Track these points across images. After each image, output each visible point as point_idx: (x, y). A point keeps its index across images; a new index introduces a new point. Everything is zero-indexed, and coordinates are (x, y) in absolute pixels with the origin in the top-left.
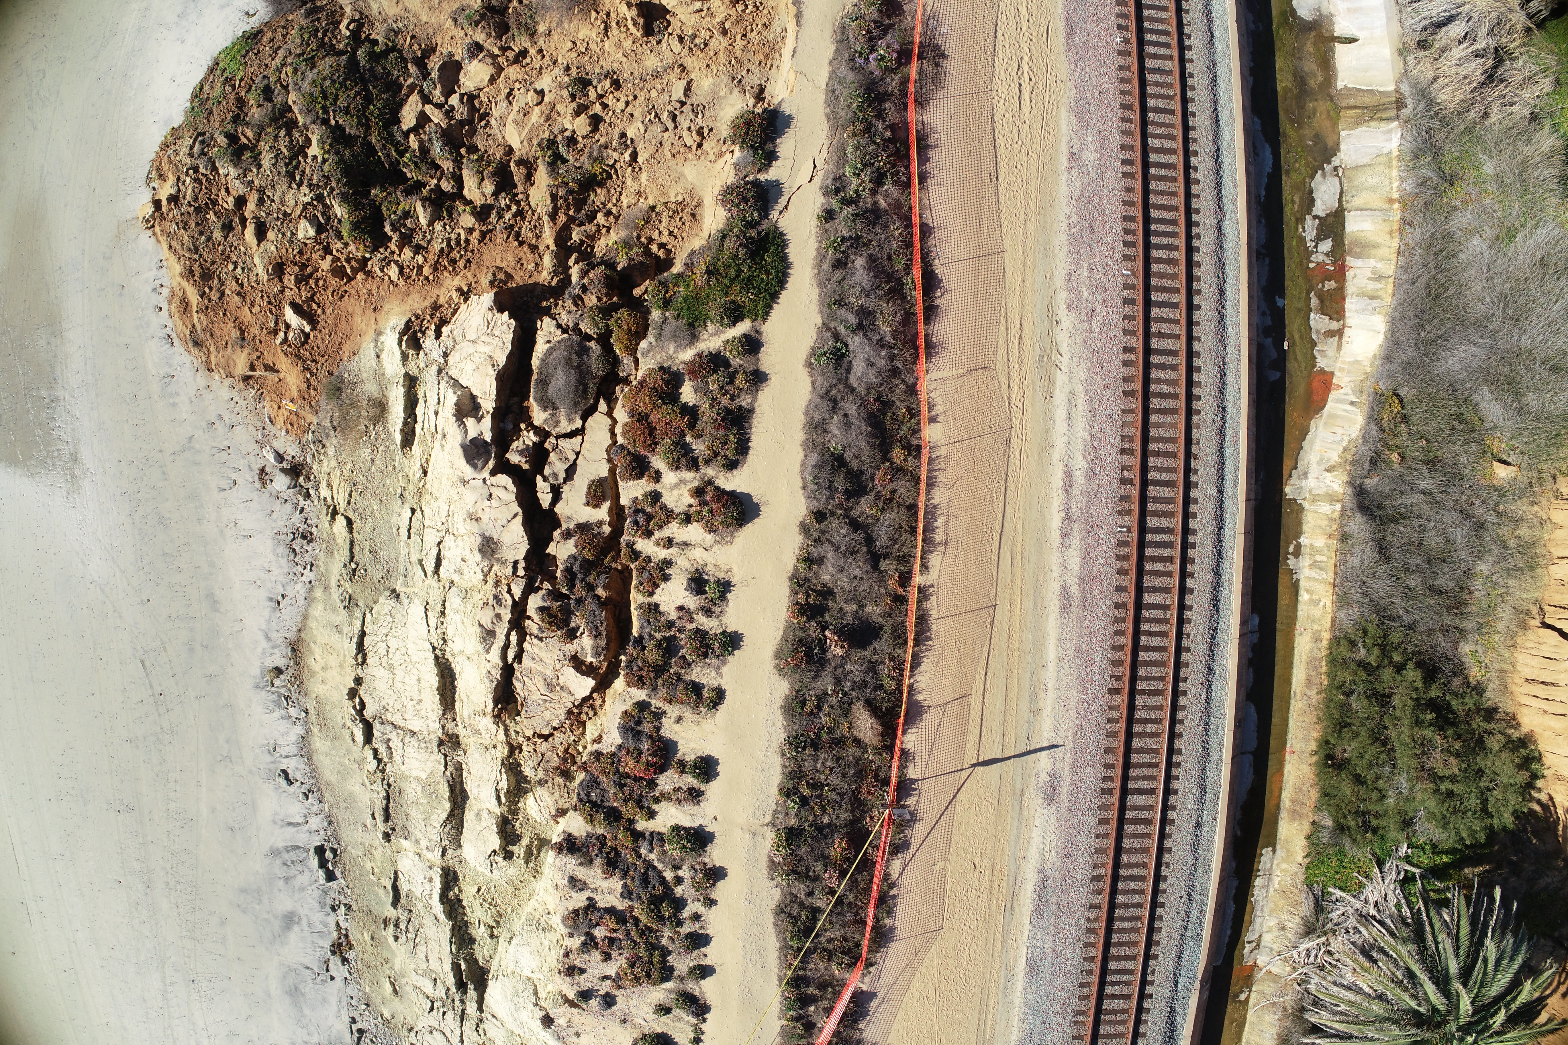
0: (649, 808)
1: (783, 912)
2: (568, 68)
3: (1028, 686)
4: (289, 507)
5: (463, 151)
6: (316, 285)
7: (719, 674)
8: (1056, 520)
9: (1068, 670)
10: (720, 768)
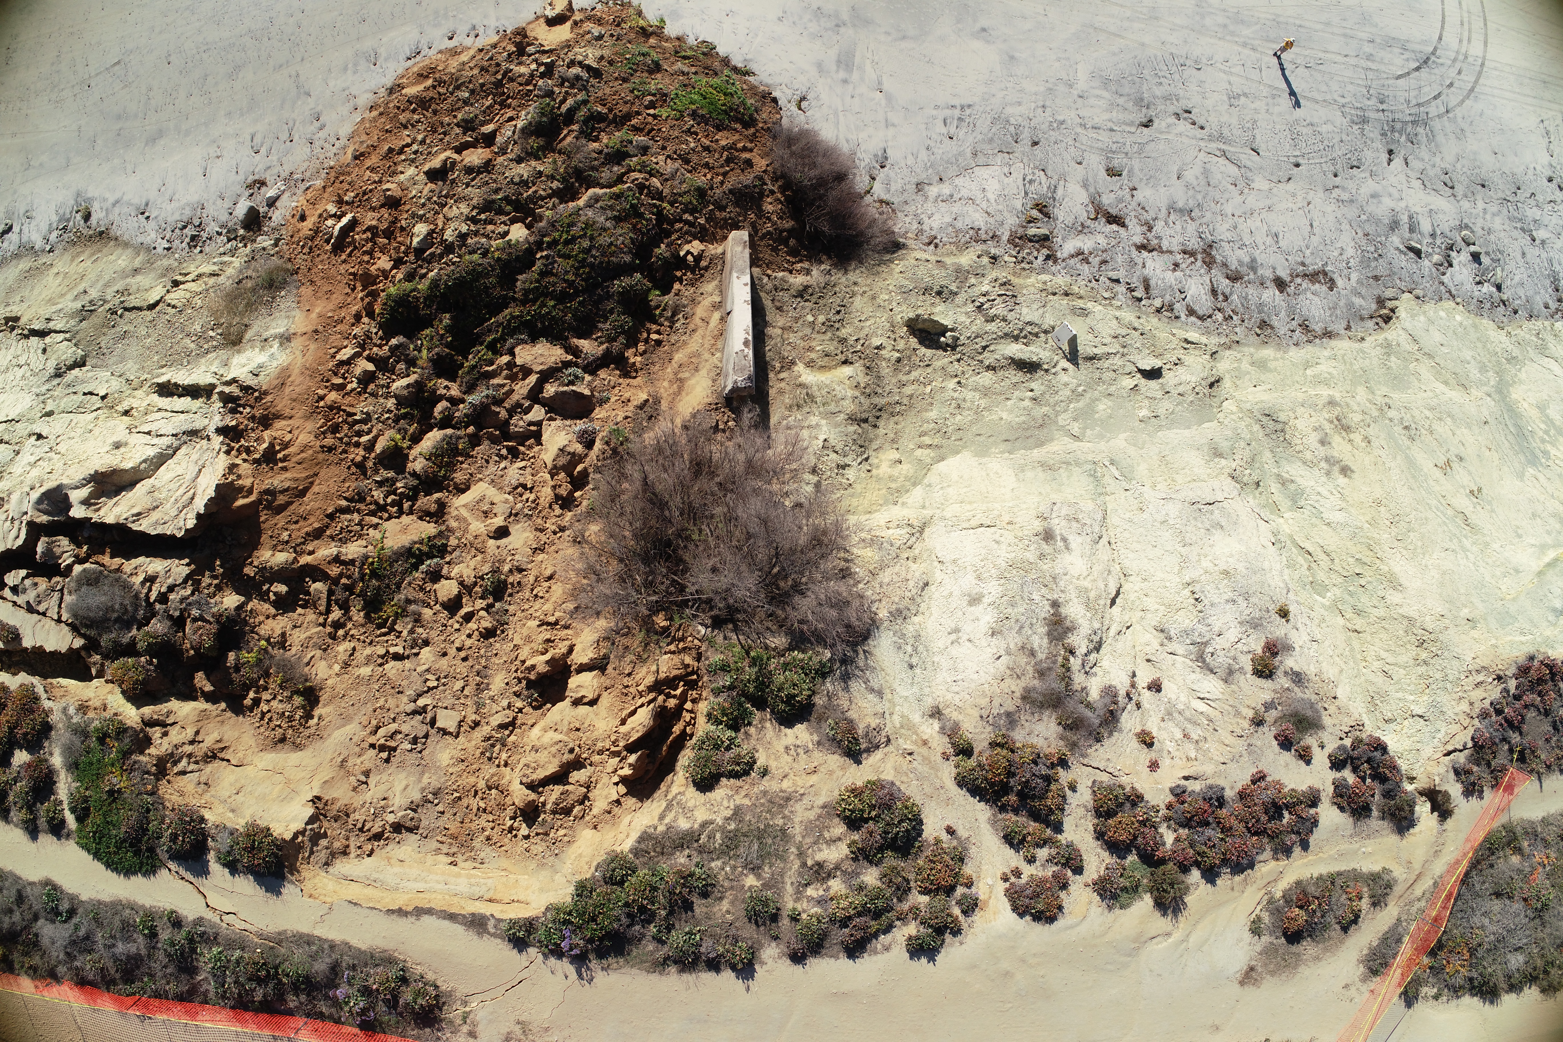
2: (520, 570)
4: (224, 217)
5: (471, 429)
6: (365, 253)
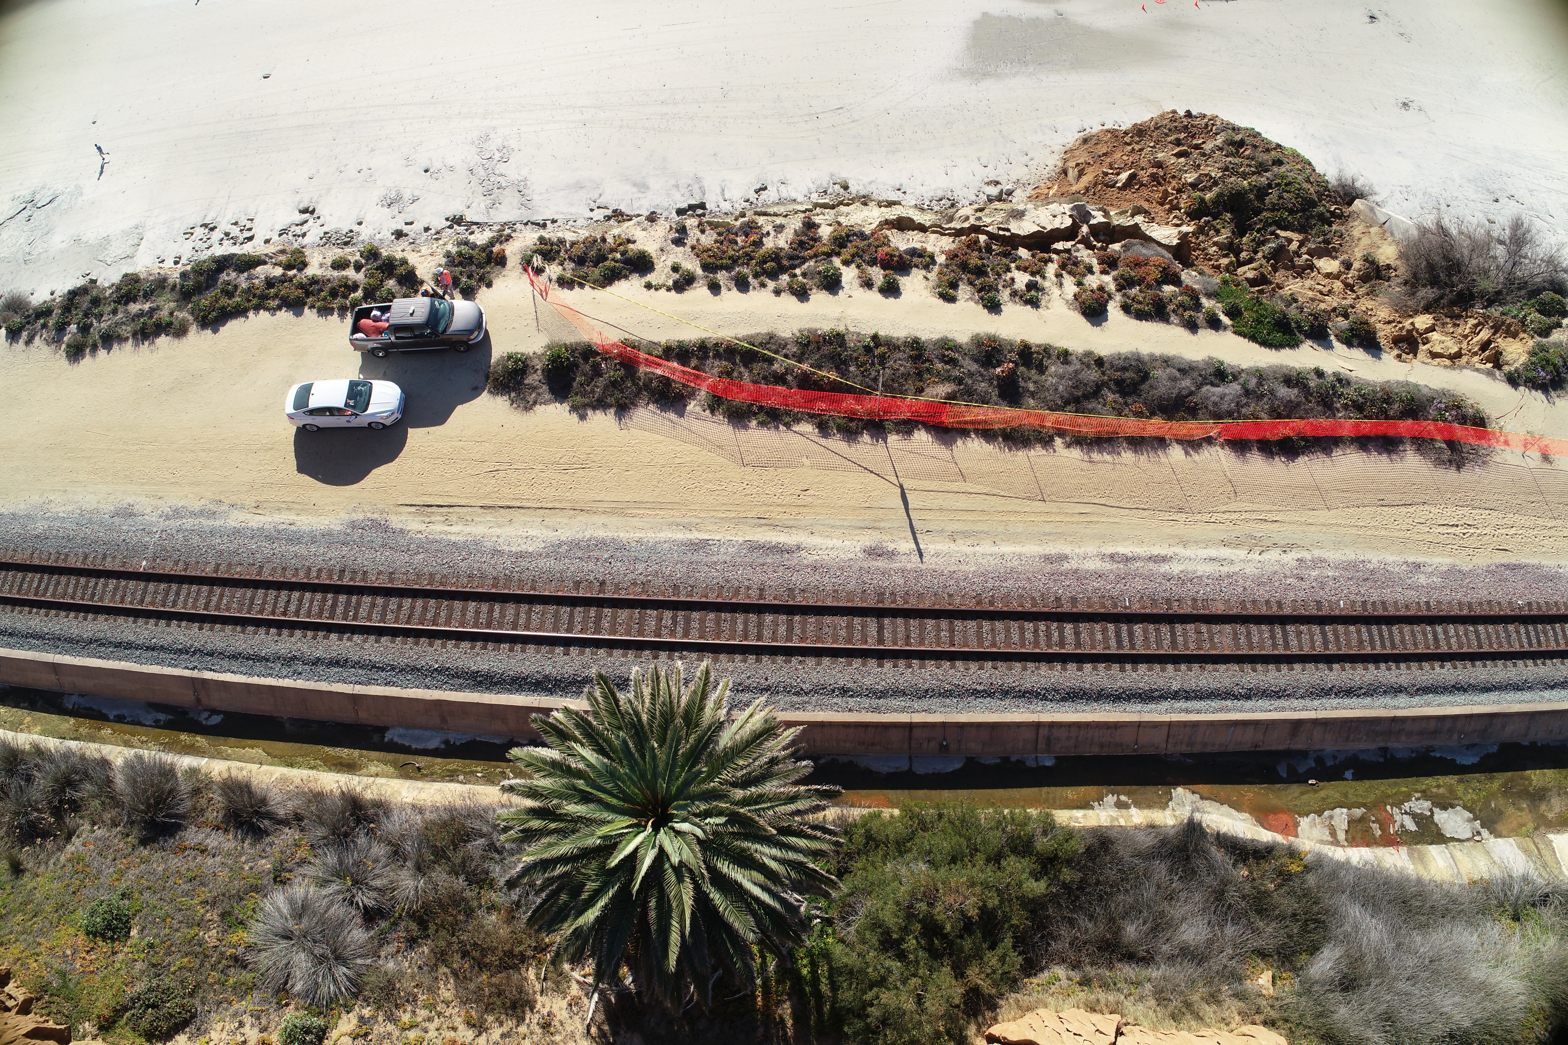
0: (852, 262)
1: (771, 338)
3: (976, 529)
4: (974, 198)
6: (1153, 186)
7: (967, 300)
8: (1124, 549)
9: (993, 563)
10: (892, 300)
